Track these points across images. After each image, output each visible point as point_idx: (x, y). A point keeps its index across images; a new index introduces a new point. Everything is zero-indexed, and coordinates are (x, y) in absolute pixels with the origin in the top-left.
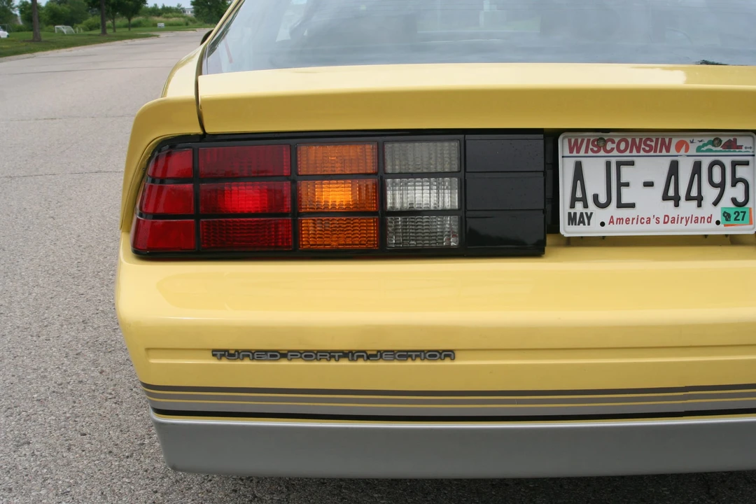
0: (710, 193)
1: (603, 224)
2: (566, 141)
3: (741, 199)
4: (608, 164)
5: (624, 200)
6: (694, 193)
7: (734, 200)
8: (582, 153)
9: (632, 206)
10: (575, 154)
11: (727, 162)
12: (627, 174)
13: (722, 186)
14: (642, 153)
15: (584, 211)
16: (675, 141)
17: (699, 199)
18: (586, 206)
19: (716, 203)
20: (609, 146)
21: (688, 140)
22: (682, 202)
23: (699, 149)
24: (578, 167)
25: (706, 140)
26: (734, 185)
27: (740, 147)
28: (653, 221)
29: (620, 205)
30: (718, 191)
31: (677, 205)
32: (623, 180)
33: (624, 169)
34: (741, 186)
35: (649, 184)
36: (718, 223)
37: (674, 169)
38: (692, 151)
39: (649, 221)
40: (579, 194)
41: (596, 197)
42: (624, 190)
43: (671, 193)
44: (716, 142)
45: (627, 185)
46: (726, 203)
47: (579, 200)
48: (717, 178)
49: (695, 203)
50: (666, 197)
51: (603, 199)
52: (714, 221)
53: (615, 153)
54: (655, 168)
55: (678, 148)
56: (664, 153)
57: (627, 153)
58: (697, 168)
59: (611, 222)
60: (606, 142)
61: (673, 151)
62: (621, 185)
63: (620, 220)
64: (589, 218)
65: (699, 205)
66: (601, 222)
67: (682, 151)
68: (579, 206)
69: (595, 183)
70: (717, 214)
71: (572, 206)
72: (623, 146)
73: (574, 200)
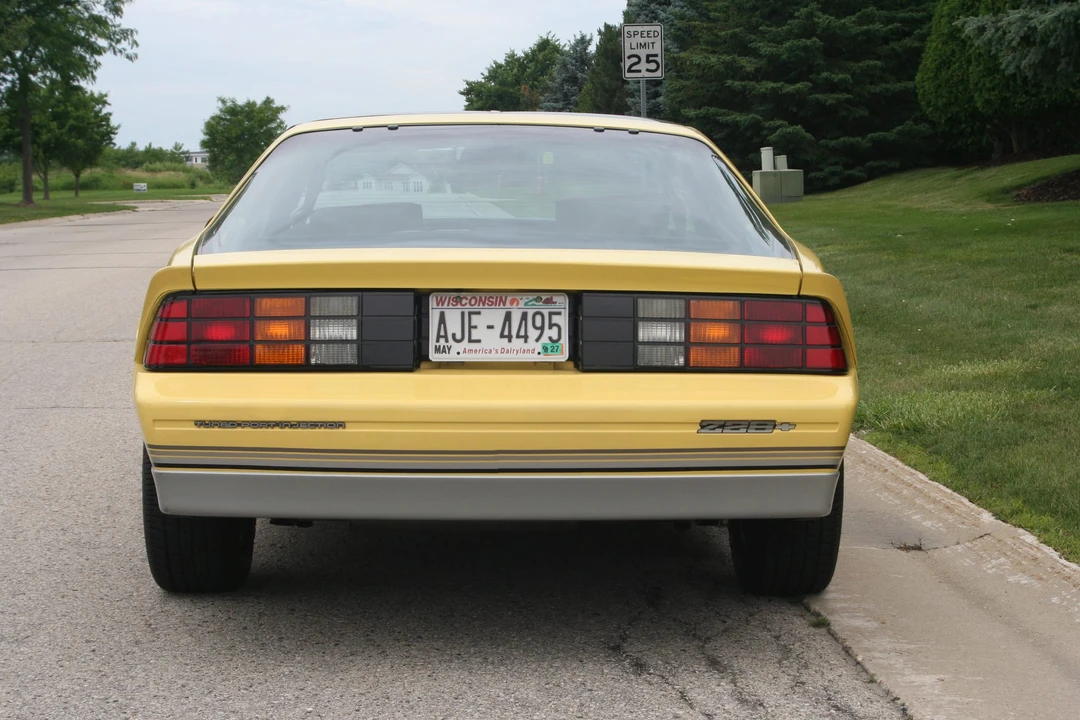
0: (533, 334)
1: (458, 353)
2: (434, 299)
3: (555, 337)
4: (463, 314)
5: (473, 338)
6: (522, 333)
7: (550, 338)
8: (445, 306)
9: (479, 341)
10: (440, 306)
11: (546, 313)
12: (475, 320)
13: (542, 328)
14: (486, 306)
15: (446, 344)
16: (509, 299)
17: (526, 337)
18: (447, 341)
19: (537, 340)
20: (464, 301)
21: (518, 298)
22: (514, 339)
23: (526, 304)
24: (442, 315)
25: (531, 298)
26: (550, 328)
27: (555, 303)
28: (494, 352)
29: (470, 341)
30: (539, 332)
31: (510, 341)
32: (473, 324)
33: (473, 317)
34: (555, 329)
35: (490, 327)
36: (539, 353)
37: (508, 317)
38: (521, 305)
39: (490, 352)
40: (442, 333)
41: (454, 335)
42: (473, 331)
43: (506, 333)
44: (538, 299)
45: (475, 327)
46: (545, 340)
47: (442, 337)
48: (538, 323)
49: (506, 340)
50: (502, 336)
51: (459, 337)
52: (536, 352)
53: (468, 306)
54: (495, 316)
55: (512, 303)
56: (502, 306)
57: (476, 306)
58: (524, 316)
59: (465, 352)
60: (461, 299)
61: (508, 305)
62: (470, 327)
63: (470, 350)
64: (449, 349)
65: (526, 341)
66: (457, 352)
67: (515, 305)
68: (442, 341)
69: (454, 325)
70: (538, 347)
71: (438, 341)
72: (473, 302)
73: (439, 337)
